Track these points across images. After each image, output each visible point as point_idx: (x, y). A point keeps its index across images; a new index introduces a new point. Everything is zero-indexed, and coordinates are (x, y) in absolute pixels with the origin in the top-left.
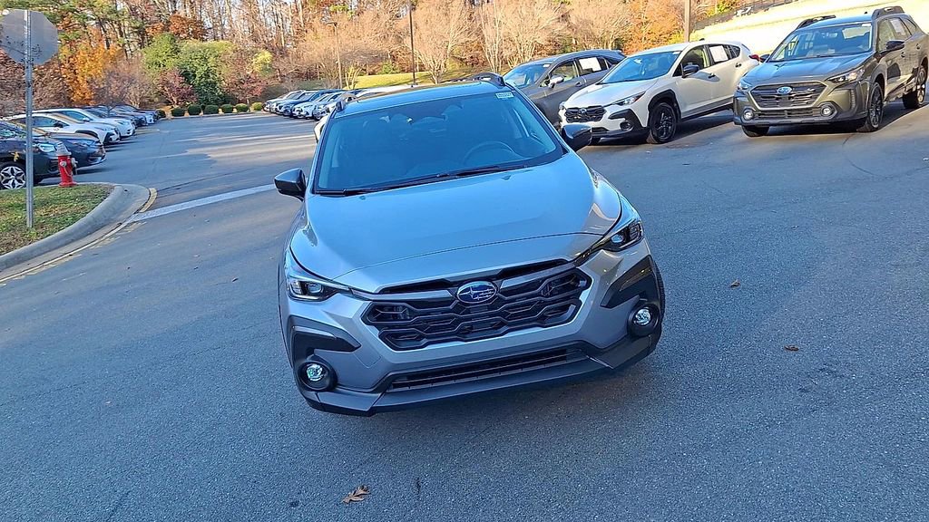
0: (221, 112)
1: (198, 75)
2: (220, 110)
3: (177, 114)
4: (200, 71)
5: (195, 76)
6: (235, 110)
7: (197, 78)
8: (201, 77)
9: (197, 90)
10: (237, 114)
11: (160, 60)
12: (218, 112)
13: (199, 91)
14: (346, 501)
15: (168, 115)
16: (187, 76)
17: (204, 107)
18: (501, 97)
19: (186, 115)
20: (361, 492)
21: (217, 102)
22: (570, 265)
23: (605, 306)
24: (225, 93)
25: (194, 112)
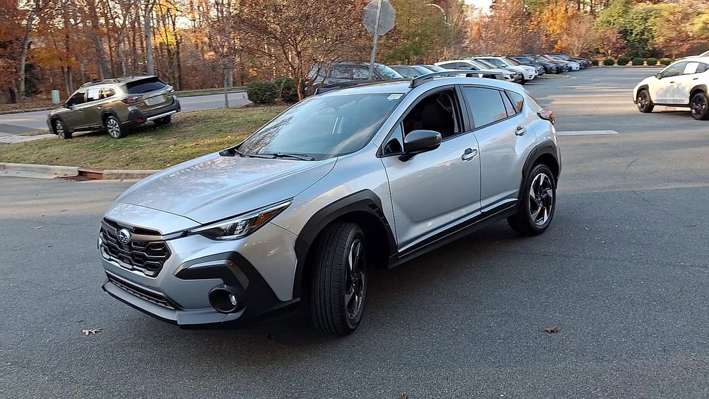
0: (645, 64)
1: (635, 33)
2: (645, 62)
3: (608, 63)
4: (639, 29)
5: (632, 33)
6: (658, 63)
7: (633, 35)
8: (637, 35)
9: (630, 44)
10: (659, 66)
11: (612, 20)
12: (642, 64)
13: (633, 47)
14: (84, 331)
15: (600, 64)
16: (625, 33)
17: (632, 59)
18: (390, 98)
19: (615, 65)
20: (93, 332)
21: (644, 56)
22: (162, 238)
23: (176, 276)
24: (654, 49)
25: (623, 63)
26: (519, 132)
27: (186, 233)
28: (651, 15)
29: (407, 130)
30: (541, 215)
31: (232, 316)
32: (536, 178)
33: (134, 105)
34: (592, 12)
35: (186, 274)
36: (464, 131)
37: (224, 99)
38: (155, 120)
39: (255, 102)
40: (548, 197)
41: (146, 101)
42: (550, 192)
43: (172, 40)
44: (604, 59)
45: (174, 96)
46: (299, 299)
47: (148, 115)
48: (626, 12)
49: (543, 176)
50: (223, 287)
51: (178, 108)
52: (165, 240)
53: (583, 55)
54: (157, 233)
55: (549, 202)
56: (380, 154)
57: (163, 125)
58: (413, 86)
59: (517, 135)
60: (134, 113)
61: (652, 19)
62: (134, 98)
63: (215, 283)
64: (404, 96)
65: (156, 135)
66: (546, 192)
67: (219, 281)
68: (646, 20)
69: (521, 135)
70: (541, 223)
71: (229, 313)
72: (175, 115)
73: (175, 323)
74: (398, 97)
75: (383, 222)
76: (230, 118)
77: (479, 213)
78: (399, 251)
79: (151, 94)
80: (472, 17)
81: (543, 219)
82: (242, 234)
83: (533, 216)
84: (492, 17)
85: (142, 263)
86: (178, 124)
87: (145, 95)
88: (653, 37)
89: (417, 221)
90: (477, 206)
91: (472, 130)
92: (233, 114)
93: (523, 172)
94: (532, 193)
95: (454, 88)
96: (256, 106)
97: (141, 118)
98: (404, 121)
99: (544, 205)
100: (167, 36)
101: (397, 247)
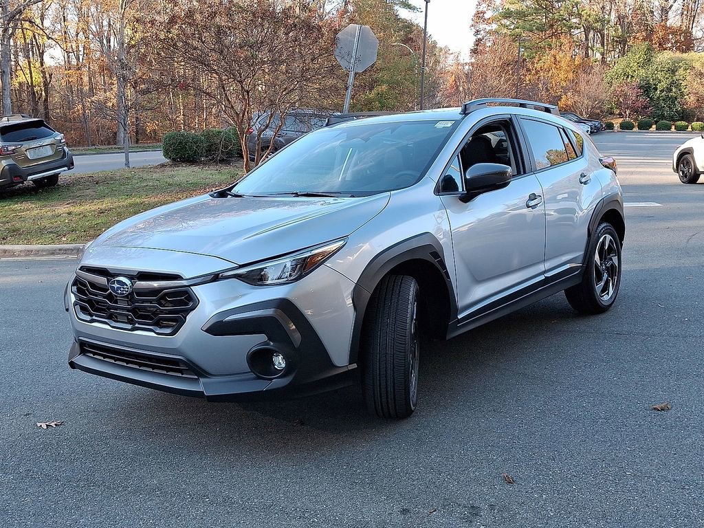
0: (673, 129)
1: (659, 89)
2: (673, 127)
3: (626, 127)
4: (664, 83)
5: (656, 89)
8: (662, 91)
9: (654, 103)
10: (691, 133)
12: (670, 129)
13: (657, 106)
14: (39, 425)
15: (617, 127)
16: (647, 88)
17: (656, 122)
18: (439, 125)
19: (634, 130)
20: (53, 424)
21: (672, 119)
22: (185, 283)
23: (205, 331)
24: (684, 110)
25: (644, 126)
26: (583, 180)
27: (216, 277)
28: (680, 67)
29: (466, 165)
30: (605, 289)
31: (277, 383)
32: (601, 240)
33: (9, 158)
34: (603, 61)
35: (219, 328)
36: (525, 173)
37: (124, 160)
38: (35, 181)
39: (174, 160)
40: (613, 266)
41: (28, 154)
42: (615, 259)
43: (38, 78)
44: (621, 120)
45: (65, 148)
46: (355, 366)
47: (30, 172)
48: (648, 61)
49: (609, 237)
50: (268, 344)
51: (70, 165)
52: (189, 286)
53: (593, 117)
54: (176, 277)
55: (614, 271)
56: (438, 191)
57: (47, 187)
58: (465, 112)
59: (581, 183)
60: (10, 169)
61: (681, 71)
62: (10, 149)
63: (255, 341)
64: (457, 124)
65: (39, 200)
66: (612, 260)
67: (262, 338)
68: (673, 72)
69: (585, 183)
70: (606, 298)
71: (274, 378)
72: (64, 174)
73: (199, 395)
74: (449, 124)
75: (444, 275)
76: (142, 180)
77: (542, 277)
78: (459, 317)
79: (34, 144)
80: (449, 63)
81: (608, 294)
82: (292, 278)
83: (599, 287)
84: (472, 64)
85: (151, 319)
86: (69, 186)
87: (26, 145)
88: (682, 95)
89: (479, 280)
90: (541, 268)
91: (534, 171)
92: (145, 176)
93: (589, 229)
94: (597, 257)
95: (511, 119)
96: (176, 165)
97: (20, 177)
98: (461, 152)
99: (609, 276)
100: (31, 73)
101: (457, 311)
